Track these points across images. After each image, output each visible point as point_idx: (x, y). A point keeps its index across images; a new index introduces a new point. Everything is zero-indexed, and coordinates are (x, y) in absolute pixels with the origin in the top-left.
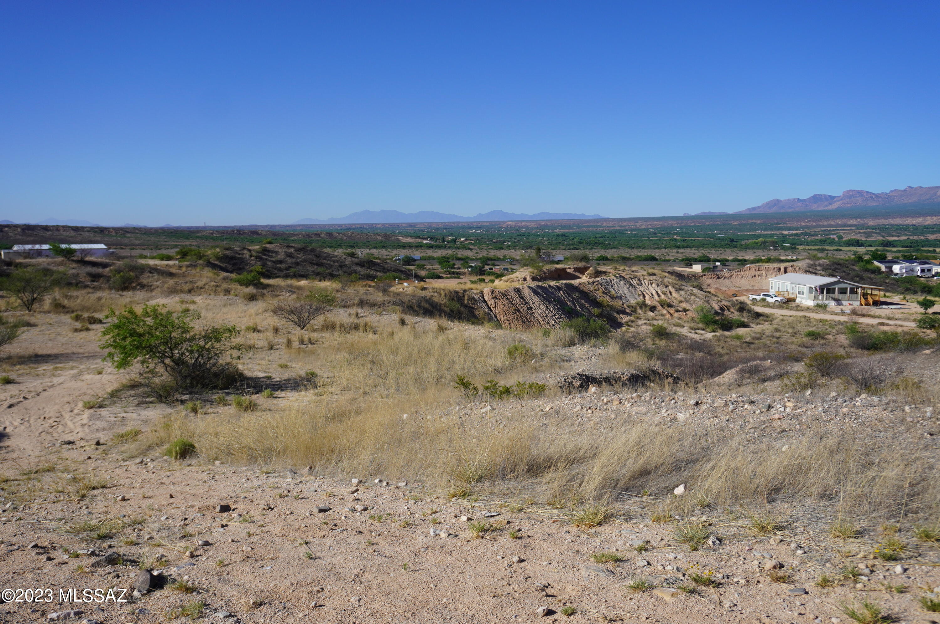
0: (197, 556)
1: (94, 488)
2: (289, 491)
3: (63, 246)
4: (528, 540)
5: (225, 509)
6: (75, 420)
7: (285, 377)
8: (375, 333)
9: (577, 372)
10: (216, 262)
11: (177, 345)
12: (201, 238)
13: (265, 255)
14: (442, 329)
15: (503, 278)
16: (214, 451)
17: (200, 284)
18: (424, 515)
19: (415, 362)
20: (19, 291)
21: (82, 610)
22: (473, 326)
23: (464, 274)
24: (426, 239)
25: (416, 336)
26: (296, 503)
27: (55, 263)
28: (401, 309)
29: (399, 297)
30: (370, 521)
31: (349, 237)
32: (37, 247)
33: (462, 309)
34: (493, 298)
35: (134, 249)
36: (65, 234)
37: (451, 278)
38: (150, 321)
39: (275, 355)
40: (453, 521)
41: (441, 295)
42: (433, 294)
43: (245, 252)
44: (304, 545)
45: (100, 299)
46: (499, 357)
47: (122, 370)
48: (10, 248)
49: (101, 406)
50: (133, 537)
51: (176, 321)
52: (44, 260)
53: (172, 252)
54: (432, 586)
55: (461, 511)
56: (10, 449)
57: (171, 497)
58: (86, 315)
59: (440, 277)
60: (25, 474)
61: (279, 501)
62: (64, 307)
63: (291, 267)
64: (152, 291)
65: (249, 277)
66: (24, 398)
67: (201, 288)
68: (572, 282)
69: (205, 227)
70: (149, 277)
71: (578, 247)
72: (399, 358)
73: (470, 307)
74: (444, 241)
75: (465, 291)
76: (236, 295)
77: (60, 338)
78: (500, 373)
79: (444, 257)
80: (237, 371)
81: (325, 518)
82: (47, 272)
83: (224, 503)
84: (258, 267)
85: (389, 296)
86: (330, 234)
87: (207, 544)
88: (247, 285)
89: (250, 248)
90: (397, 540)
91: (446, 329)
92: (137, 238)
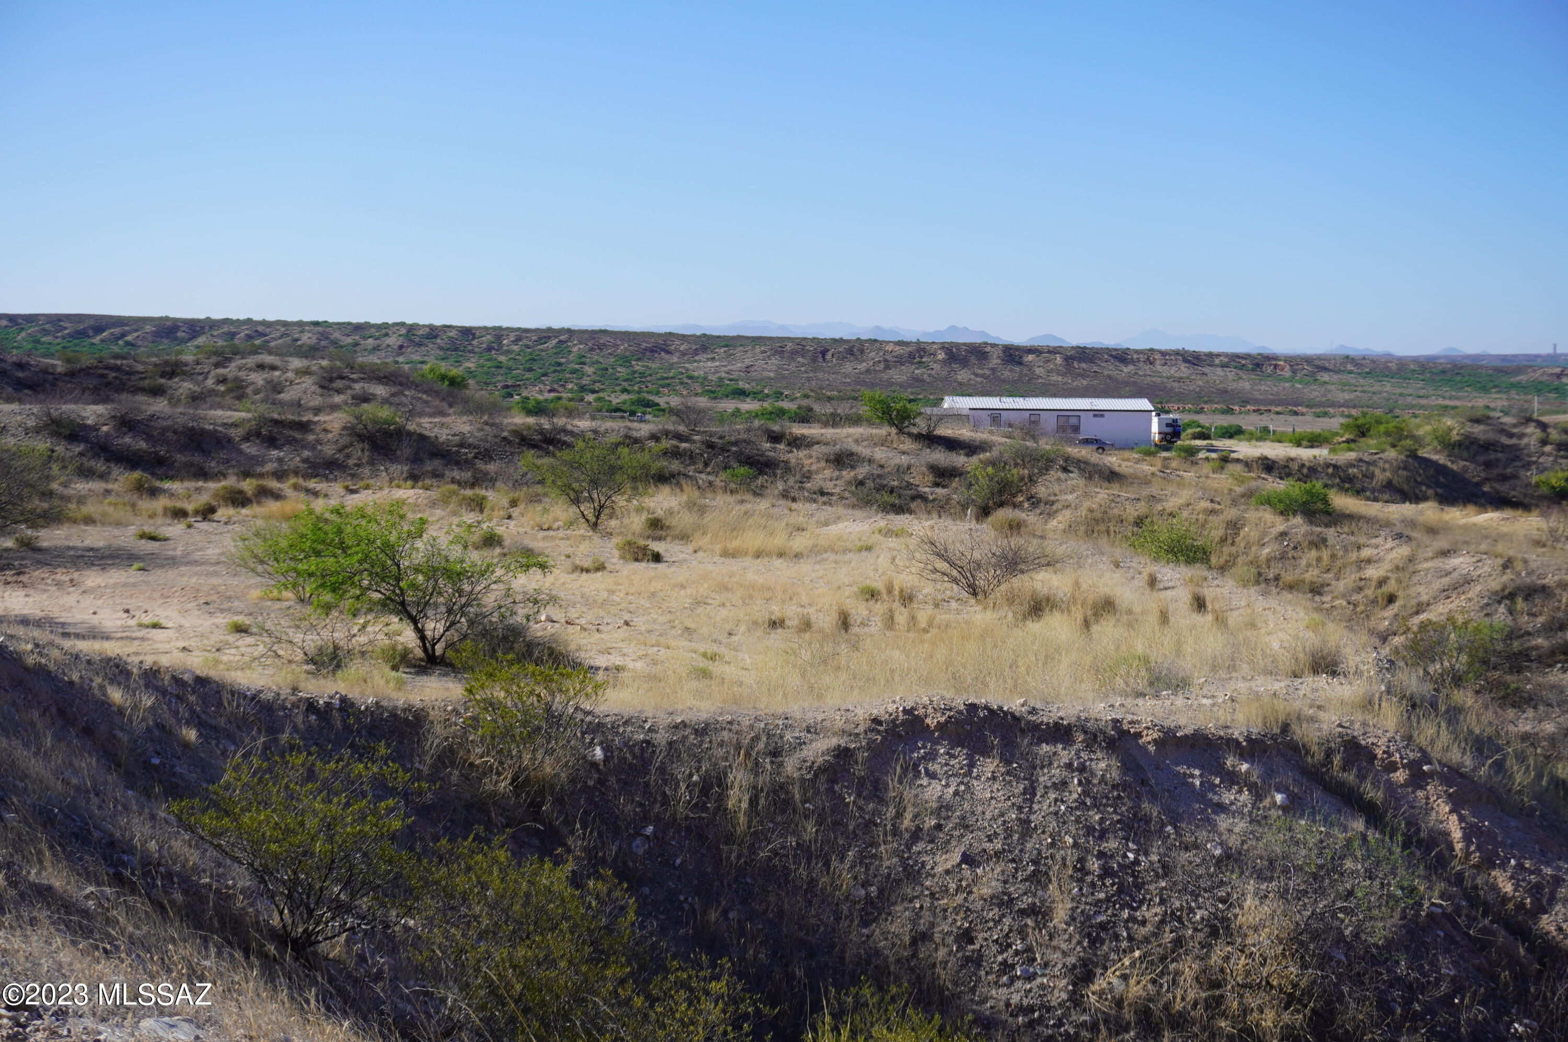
10: (1435, 457)
27: (870, 438)
35: (1325, 414)
36: (1166, 371)
43: (1531, 429)
58: (641, 544)
64: (1050, 515)
70: (1057, 480)
82: (847, 458)
88: (1287, 513)
89: (1545, 419)
92: (1344, 386)
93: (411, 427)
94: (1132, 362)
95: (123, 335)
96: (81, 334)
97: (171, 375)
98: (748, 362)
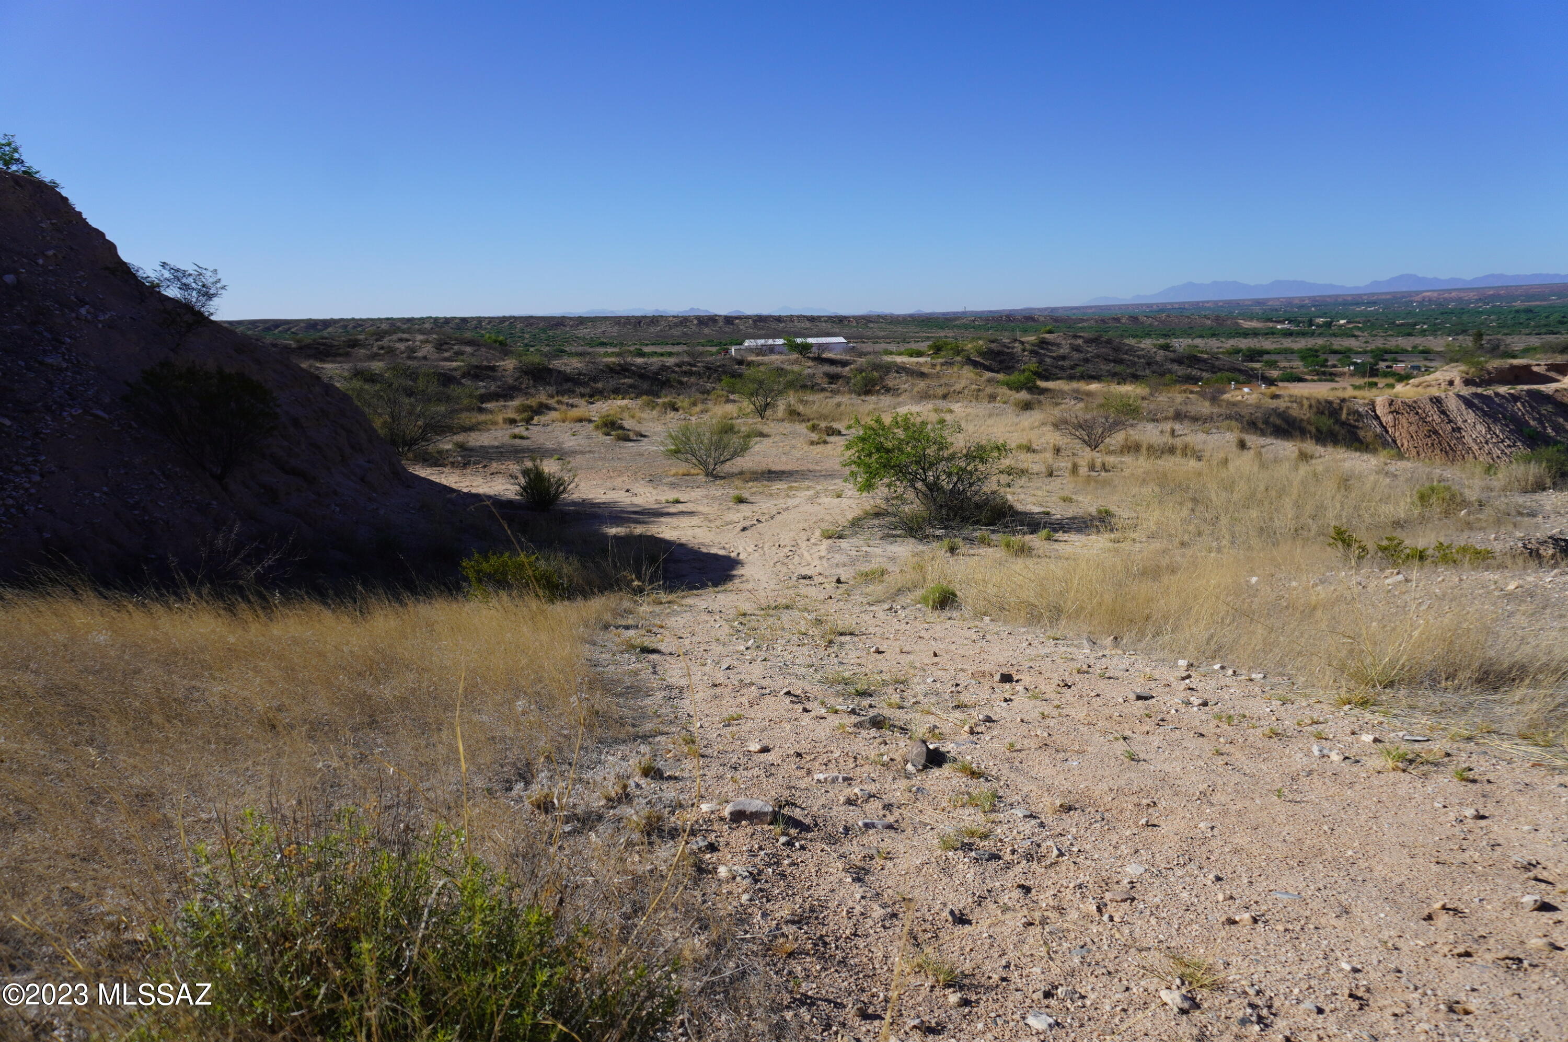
0: (978, 733)
1: (841, 634)
2: (1089, 666)
3: (799, 340)
4: (1488, 787)
5: (1006, 678)
6: (811, 551)
7: (1070, 513)
8: (1199, 459)
9: (1549, 534)
10: (977, 359)
11: (932, 465)
12: (958, 327)
13: (1043, 348)
14: (1304, 457)
15: (1411, 381)
16: (982, 603)
17: (958, 387)
18: (1299, 724)
19: (1261, 502)
20: (752, 394)
21: (851, 775)
22: (1358, 454)
23: (1342, 374)
24: (1282, 322)
25: (1263, 465)
26: (1102, 684)
27: (789, 360)
28: (1239, 425)
29: (1236, 409)
30: (1215, 722)
31: (1162, 322)
32: (770, 342)
33: (1337, 428)
34: (1392, 412)
35: (877, 342)
36: (799, 325)
37: (1320, 380)
38: (901, 434)
39: (1055, 484)
40: (1350, 740)
41: (1302, 406)
42: (1289, 404)
43: (1017, 345)
44: (1122, 740)
45: (839, 405)
46: (1402, 503)
47: (865, 494)
48: (741, 344)
49: (840, 537)
50: (896, 698)
51: (932, 435)
52: (777, 357)
53: (923, 346)
54: (1325, 828)
55: (1361, 726)
56: (744, 579)
57: (935, 655)
58: (823, 425)
59: (1300, 380)
60: (763, 609)
61: (1077, 677)
62: (799, 414)
63: (1077, 365)
64: (899, 395)
65: (1022, 378)
66: (758, 520)
67: (959, 393)
68: (1542, 387)
69: (965, 313)
70: (895, 378)
71: (1555, 330)
72: (1236, 496)
73: (1350, 425)
74: (1311, 325)
75: (1343, 400)
76: (1005, 403)
77: (794, 452)
78: (1402, 527)
79: (1310, 349)
80: (1005, 503)
81: (1146, 709)
82: (780, 371)
83: (1005, 670)
84: (1033, 366)
85: (1220, 406)
86: (1134, 319)
87: (989, 719)
88: (1018, 389)
89: (1022, 339)
90: (1259, 754)
91: (1312, 457)
92: (881, 329)
93: (551, 366)
94: (784, 321)
95: (289, 329)
96: (268, 329)
97: (354, 346)
98: (603, 329)
